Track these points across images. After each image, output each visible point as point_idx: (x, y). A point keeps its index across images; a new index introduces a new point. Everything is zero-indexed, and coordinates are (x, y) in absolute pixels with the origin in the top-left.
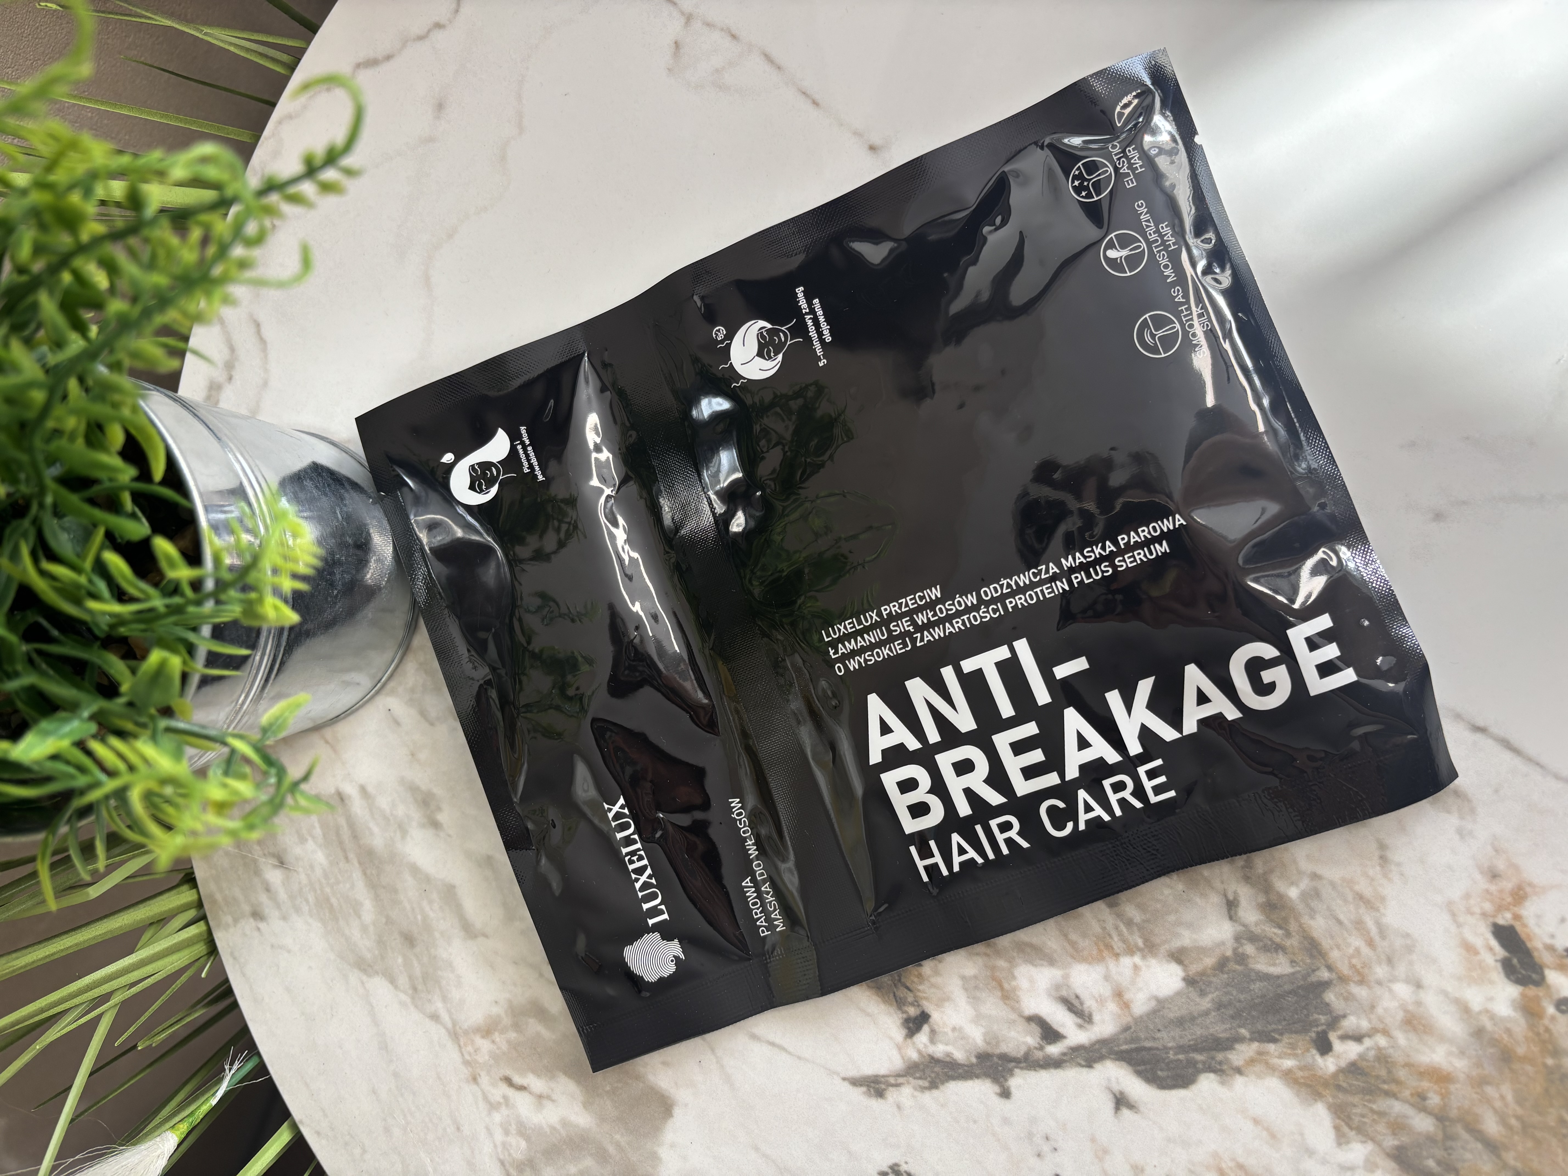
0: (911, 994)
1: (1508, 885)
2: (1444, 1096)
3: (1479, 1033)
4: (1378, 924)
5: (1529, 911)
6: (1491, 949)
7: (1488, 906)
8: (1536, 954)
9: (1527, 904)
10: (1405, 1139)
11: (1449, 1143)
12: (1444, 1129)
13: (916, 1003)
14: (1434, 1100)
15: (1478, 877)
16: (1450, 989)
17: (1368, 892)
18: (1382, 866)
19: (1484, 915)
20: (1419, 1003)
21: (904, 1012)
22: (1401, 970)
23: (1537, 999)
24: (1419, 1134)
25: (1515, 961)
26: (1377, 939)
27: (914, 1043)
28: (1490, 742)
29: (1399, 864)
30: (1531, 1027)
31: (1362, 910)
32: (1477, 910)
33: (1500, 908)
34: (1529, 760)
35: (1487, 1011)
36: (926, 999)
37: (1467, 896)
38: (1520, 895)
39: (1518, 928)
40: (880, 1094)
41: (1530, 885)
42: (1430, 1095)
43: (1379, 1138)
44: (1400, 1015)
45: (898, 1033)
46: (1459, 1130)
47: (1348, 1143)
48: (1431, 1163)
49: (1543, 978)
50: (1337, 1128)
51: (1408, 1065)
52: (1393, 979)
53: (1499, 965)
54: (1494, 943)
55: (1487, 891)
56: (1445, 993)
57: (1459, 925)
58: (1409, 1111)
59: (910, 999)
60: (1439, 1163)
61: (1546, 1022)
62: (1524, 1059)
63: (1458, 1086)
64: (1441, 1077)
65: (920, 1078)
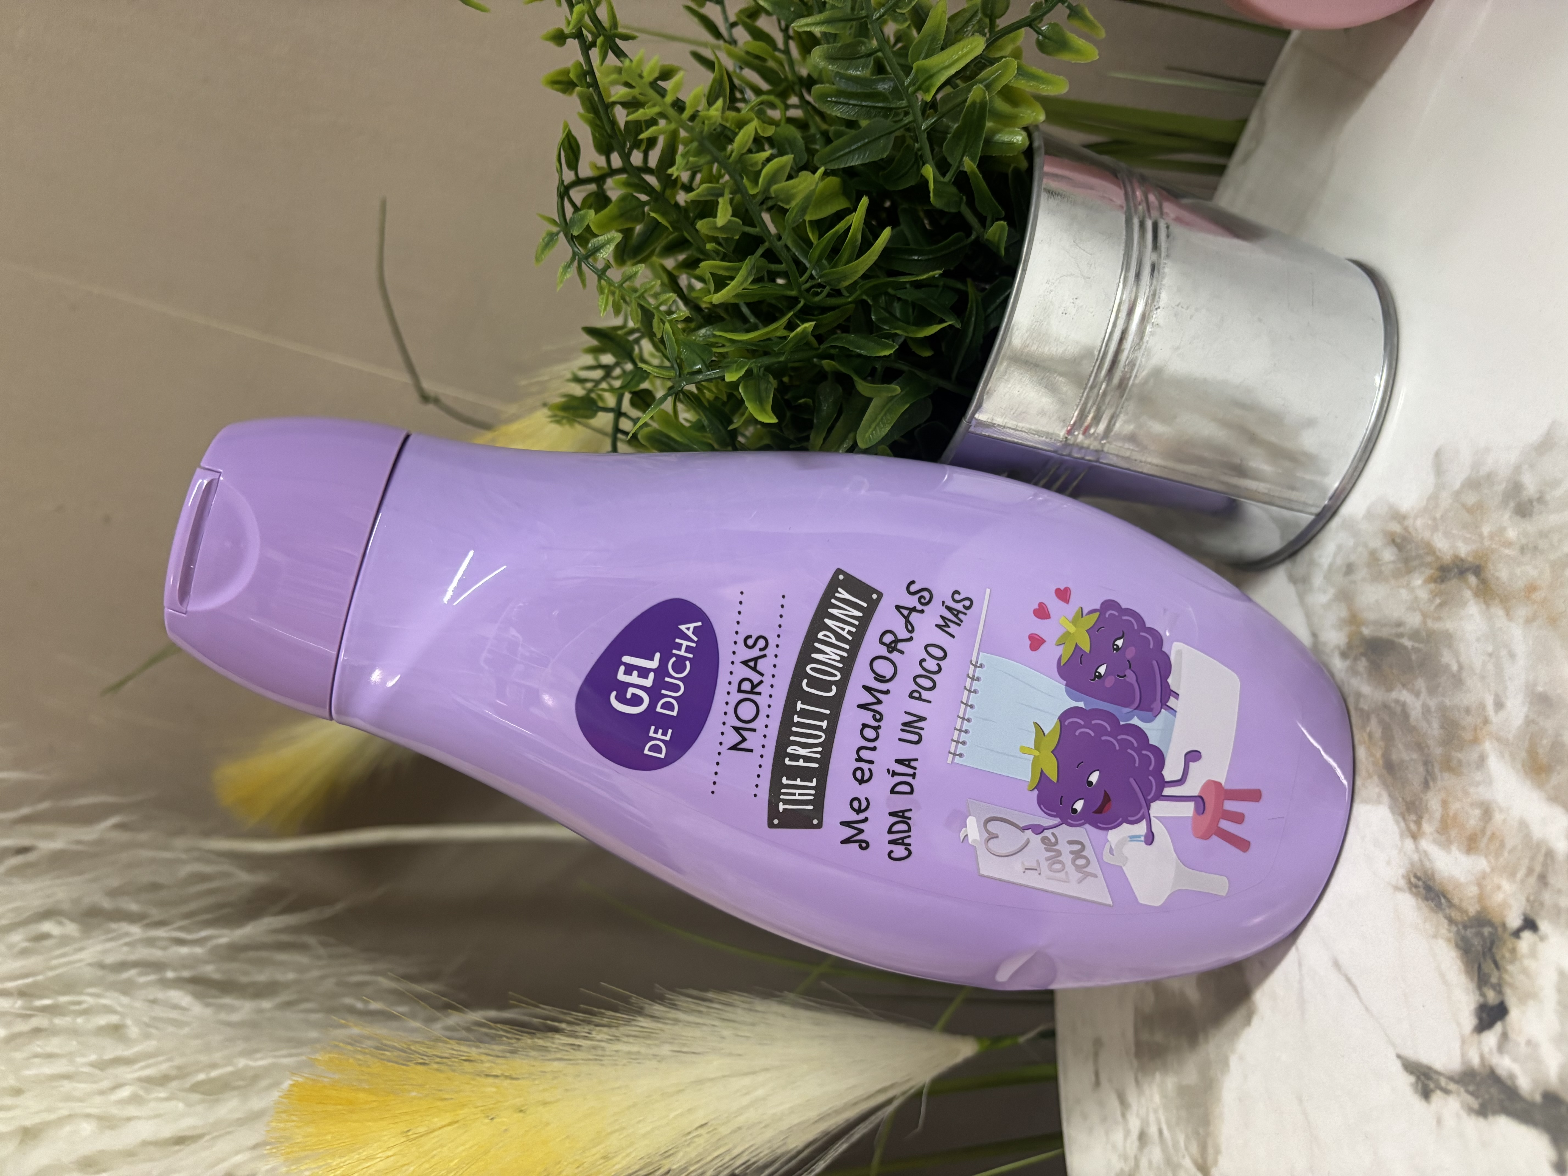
0: (1496, 973)
13: (1499, 988)
21: (1483, 995)
27: (1480, 1043)
36: (1511, 985)
40: (1426, 1094)
45: (1469, 1021)
59: (1494, 980)
65: (1472, 1094)
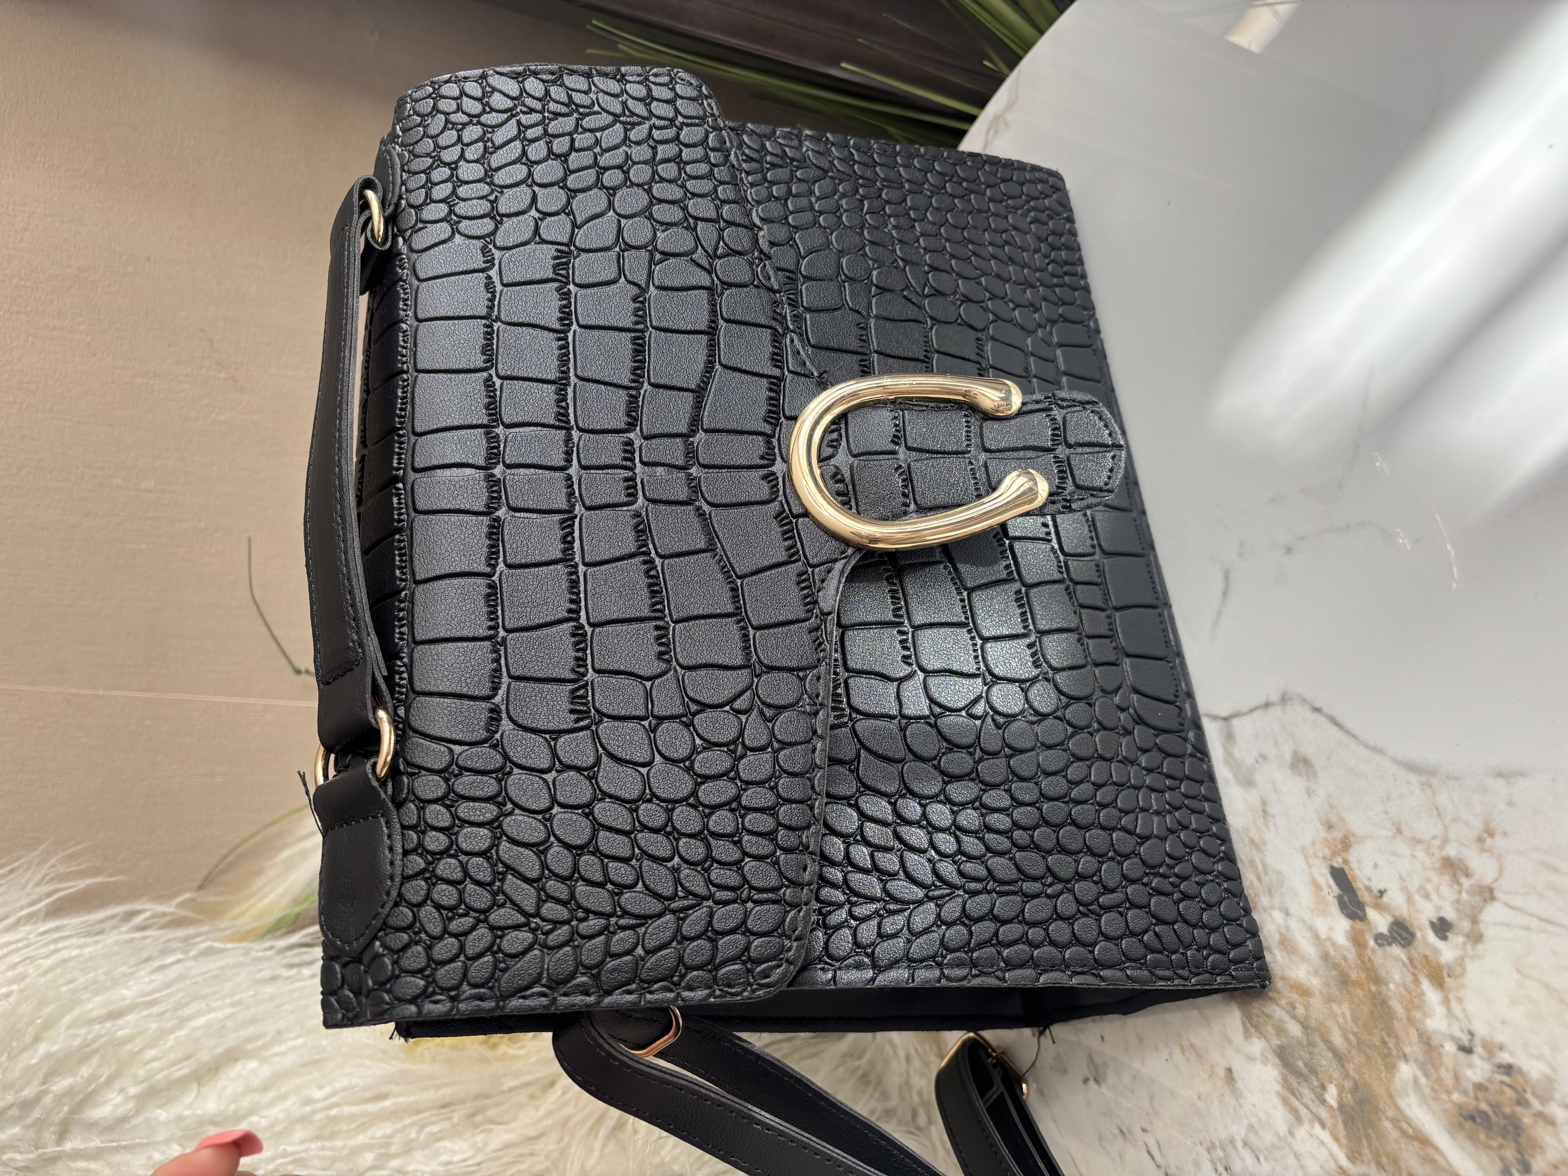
1: (1338, 835)
2: (1307, 1007)
3: (1325, 957)
4: (1262, 862)
5: (1353, 856)
6: (1330, 887)
7: (1327, 851)
8: (1359, 893)
9: (1352, 851)
10: (1284, 1040)
11: (1311, 1049)
12: (1308, 1035)
14: (1300, 1011)
15: (1320, 827)
16: (1306, 918)
17: (1256, 838)
18: (1264, 818)
19: (1324, 858)
20: (1288, 928)
22: (1277, 899)
23: (1361, 932)
24: (1293, 1037)
25: (1346, 898)
26: (1262, 874)
28: (1323, 719)
29: (1273, 817)
30: (1360, 956)
31: (1254, 852)
32: (1320, 855)
33: (1335, 853)
34: (1348, 733)
35: (1330, 939)
37: (1314, 843)
38: (1346, 844)
39: (1347, 871)
41: (1353, 835)
42: (1298, 1005)
43: (1269, 1036)
44: (1277, 937)
46: (1316, 1038)
47: (1250, 1037)
48: (1300, 1064)
49: (1365, 914)
50: (1244, 1024)
51: (1283, 978)
52: (1272, 908)
53: (1336, 901)
54: (1331, 882)
55: (1326, 839)
56: (1303, 921)
57: (1310, 866)
58: (1287, 1018)
60: (1306, 1065)
61: (1369, 952)
62: (1358, 984)
63: (1315, 1000)
64: (1305, 992)
